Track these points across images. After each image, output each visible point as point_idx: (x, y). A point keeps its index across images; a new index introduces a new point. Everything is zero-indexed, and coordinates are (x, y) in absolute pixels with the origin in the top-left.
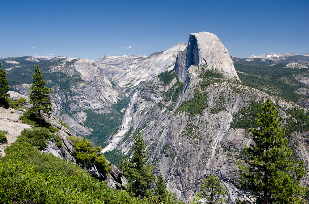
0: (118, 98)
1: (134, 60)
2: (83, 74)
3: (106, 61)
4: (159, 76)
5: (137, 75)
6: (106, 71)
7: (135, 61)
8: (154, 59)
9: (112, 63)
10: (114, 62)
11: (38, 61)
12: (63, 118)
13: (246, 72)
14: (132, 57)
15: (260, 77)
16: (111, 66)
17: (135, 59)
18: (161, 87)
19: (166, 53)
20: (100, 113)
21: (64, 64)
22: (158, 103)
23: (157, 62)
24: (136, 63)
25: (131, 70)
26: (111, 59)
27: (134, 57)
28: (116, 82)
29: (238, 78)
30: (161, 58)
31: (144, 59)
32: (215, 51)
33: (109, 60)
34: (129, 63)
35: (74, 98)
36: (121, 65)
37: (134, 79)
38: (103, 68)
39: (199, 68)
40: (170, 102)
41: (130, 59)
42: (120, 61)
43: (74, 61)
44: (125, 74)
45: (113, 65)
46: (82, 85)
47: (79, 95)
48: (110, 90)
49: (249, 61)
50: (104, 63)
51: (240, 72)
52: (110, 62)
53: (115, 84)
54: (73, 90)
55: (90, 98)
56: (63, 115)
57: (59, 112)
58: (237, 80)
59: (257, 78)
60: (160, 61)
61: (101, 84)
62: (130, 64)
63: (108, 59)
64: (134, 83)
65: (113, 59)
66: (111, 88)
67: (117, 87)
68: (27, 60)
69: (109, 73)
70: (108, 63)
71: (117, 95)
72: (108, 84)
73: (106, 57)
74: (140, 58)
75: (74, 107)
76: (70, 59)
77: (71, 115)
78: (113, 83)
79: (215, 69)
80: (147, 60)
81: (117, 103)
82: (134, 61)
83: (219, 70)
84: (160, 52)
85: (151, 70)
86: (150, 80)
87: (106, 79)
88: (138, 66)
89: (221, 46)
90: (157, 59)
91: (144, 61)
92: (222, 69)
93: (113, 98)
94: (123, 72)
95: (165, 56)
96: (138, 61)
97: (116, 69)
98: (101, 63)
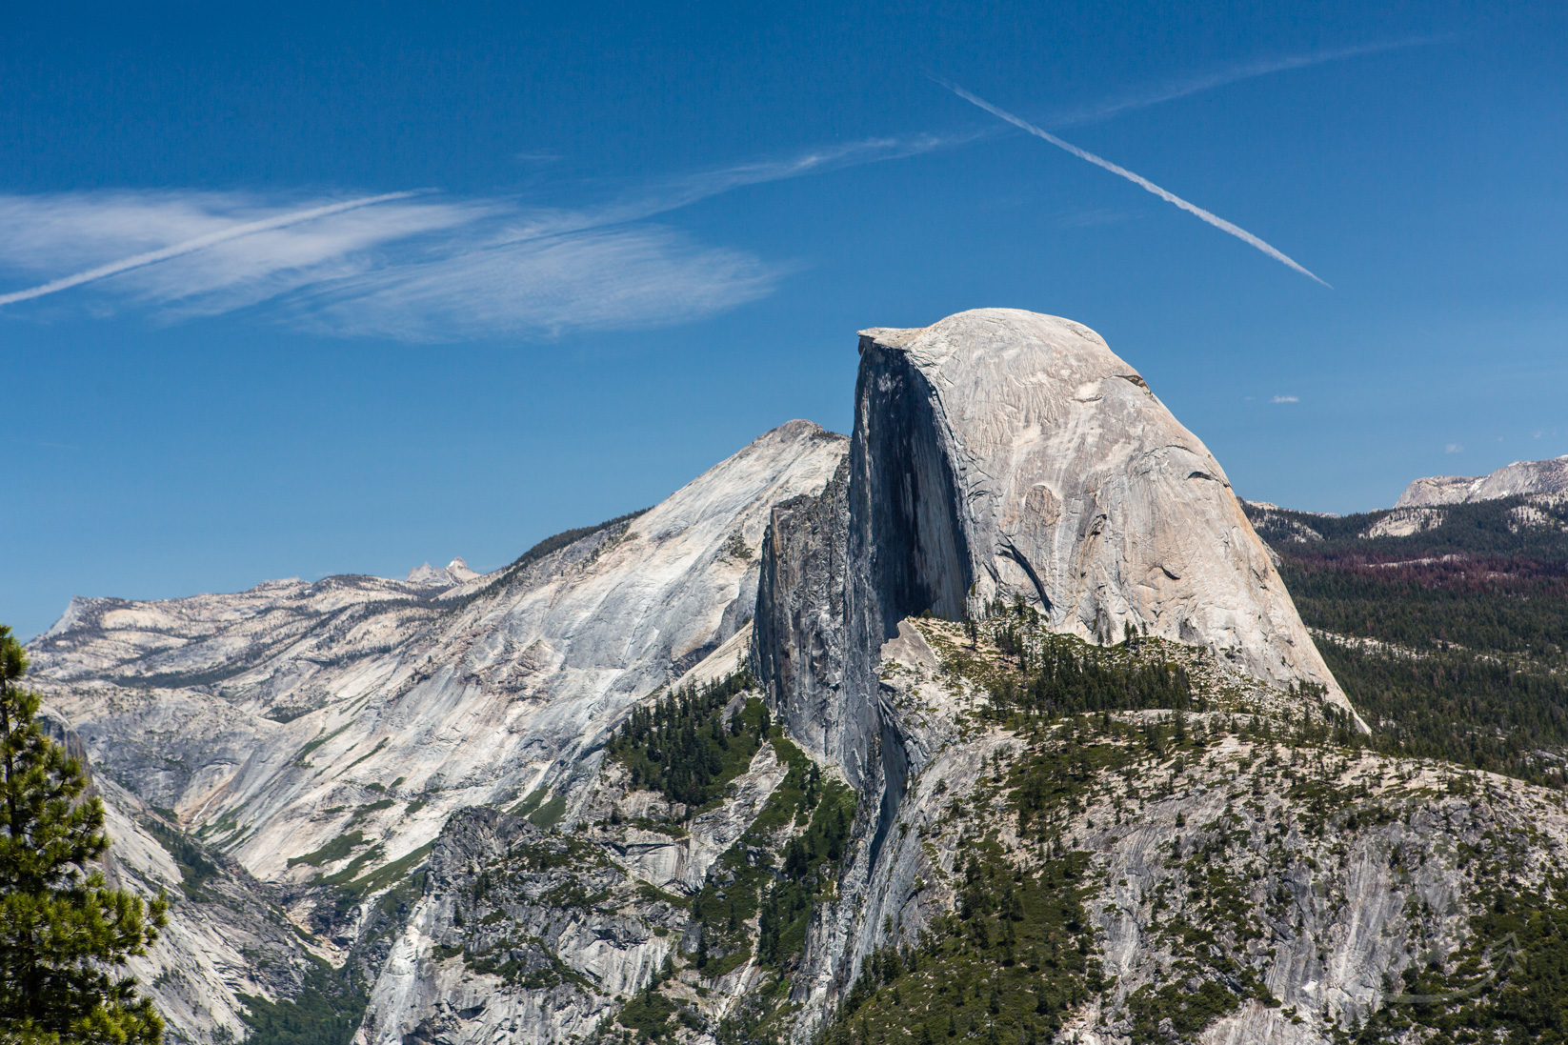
0: (251, 990)
1: (364, 617)
3: (102, 655)
4: (613, 749)
5: (409, 752)
6: (111, 745)
7: (382, 629)
8: (547, 591)
9: (165, 670)
10: (184, 652)
13: (1397, 636)
14: (345, 596)
15: (1522, 664)
16: (157, 691)
17: (373, 609)
18: (645, 847)
19: (658, 529)
22: (630, 994)
23: (585, 615)
24: (385, 650)
25: (346, 718)
26: (156, 630)
27: (362, 597)
28: (218, 837)
29: (1337, 697)
30: (619, 575)
31: (462, 603)
32: (1100, 467)
33: (136, 638)
34: (326, 655)
36: (251, 679)
37: (379, 795)
38: (87, 718)
39: (972, 632)
40: (742, 981)
41: (334, 614)
42: (237, 643)
44: (298, 763)
45: (173, 681)
49: (1406, 529)
50: (88, 676)
51: (1339, 640)
52: (148, 654)
53: (206, 858)
58: (1328, 712)
59: (1498, 675)
60: (614, 602)
63: (128, 628)
64: (389, 834)
65: (169, 632)
67: (229, 888)
69: (141, 761)
70: (129, 671)
71: (239, 960)
72: (140, 862)
73: (111, 619)
74: (426, 598)
78: (186, 854)
79: (1119, 637)
80: (489, 612)
81: (239, 1032)
82: (364, 626)
83: (1157, 641)
84: (605, 526)
85: (535, 699)
86: (531, 787)
87: (124, 821)
88: (407, 671)
89: (1149, 420)
90: (579, 593)
91: (467, 618)
92: (1185, 628)
93: (203, 994)
94: (277, 738)
95: (656, 561)
96: (402, 623)
97: (208, 716)
98: (60, 674)
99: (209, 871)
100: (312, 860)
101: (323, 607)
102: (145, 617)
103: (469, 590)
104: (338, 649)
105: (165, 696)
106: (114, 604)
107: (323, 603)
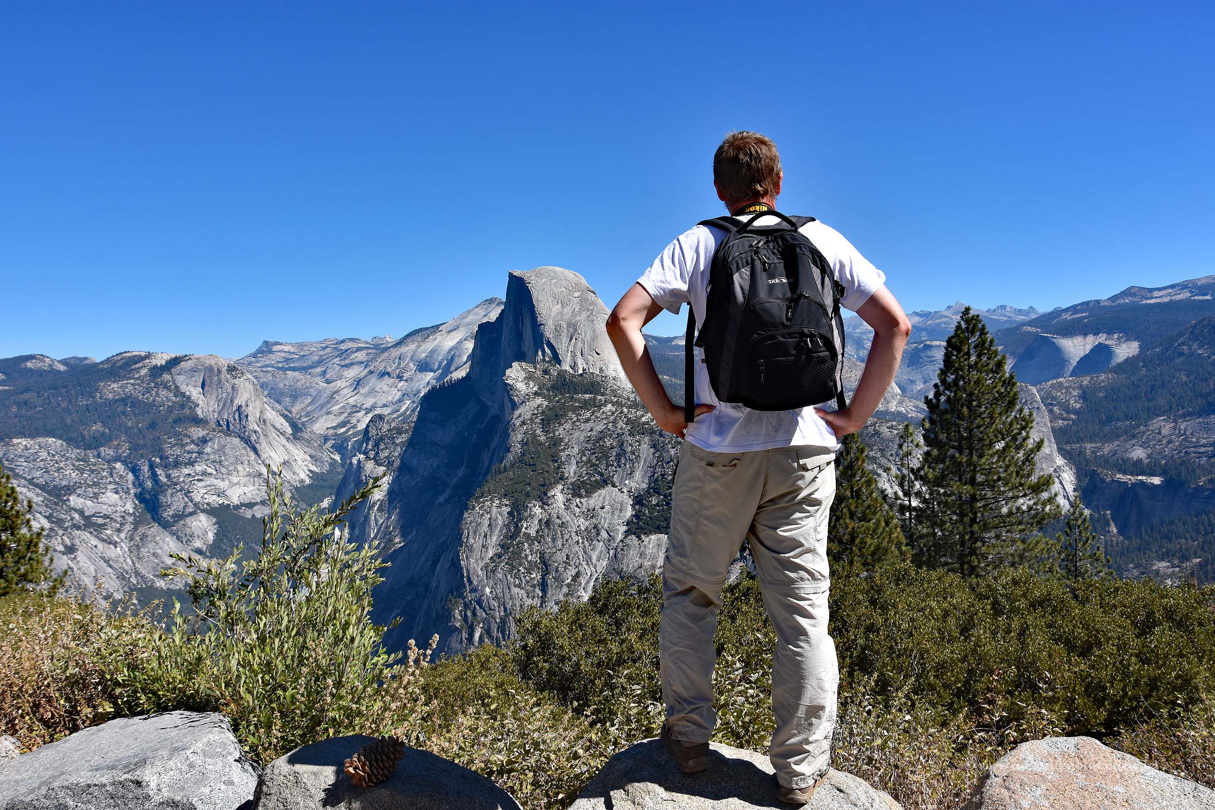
0: (313, 468)
1: (356, 352)
2: (200, 402)
3: (272, 359)
5: (367, 395)
7: (361, 356)
9: (292, 365)
10: (298, 360)
11: (62, 368)
12: (144, 537)
14: (350, 345)
16: (288, 372)
17: (359, 349)
19: (449, 329)
20: (258, 515)
21: (144, 372)
22: (426, 474)
23: (424, 355)
24: (362, 363)
25: (348, 384)
26: (290, 353)
27: (356, 345)
28: (305, 419)
30: (435, 343)
31: (387, 349)
32: (579, 318)
33: (283, 355)
34: (343, 363)
35: (174, 473)
36: (319, 370)
37: (356, 409)
39: (535, 368)
40: (461, 472)
41: (346, 351)
42: (316, 358)
43: (175, 362)
44: (332, 397)
45: (294, 369)
46: (198, 432)
47: (191, 463)
48: (287, 444)
50: (267, 366)
52: (287, 360)
53: (300, 426)
54: (173, 452)
55: (223, 470)
56: (141, 530)
57: (131, 519)
60: (433, 352)
61: (256, 428)
62: (343, 366)
63: (281, 351)
64: (358, 421)
65: (294, 353)
66: (288, 439)
68: (29, 365)
69: (282, 394)
70: (280, 365)
71: (309, 458)
72: (279, 427)
73: (275, 348)
74: (376, 347)
75: (174, 502)
76: (160, 360)
77: (165, 525)
78: (293, 425)
79: (580, 371)
80: (395, 352)
81: (308, 481)
82: (356, 355)
83: (592, 374)
84: (432, 327)
85: (406, 380)
86: (404, 408)
87: (274, 413)
88: (367, 370)
89: (595, 305)
90: (422, 348)
91: (386, 354)
92: (601, 369)
93: (296, 469)
94: (325, 389)
95: (447, 339)
96: (367, 354)
97: (304, 381)
98: (258, 365)
99: (301, 430)
100: (333, 428)
101: (343, 348)
102: (286, 348)
103: (390, 345)
104: (347, 362)
105: (290, 373)
106: (277, 343)
107: (343, 347)
